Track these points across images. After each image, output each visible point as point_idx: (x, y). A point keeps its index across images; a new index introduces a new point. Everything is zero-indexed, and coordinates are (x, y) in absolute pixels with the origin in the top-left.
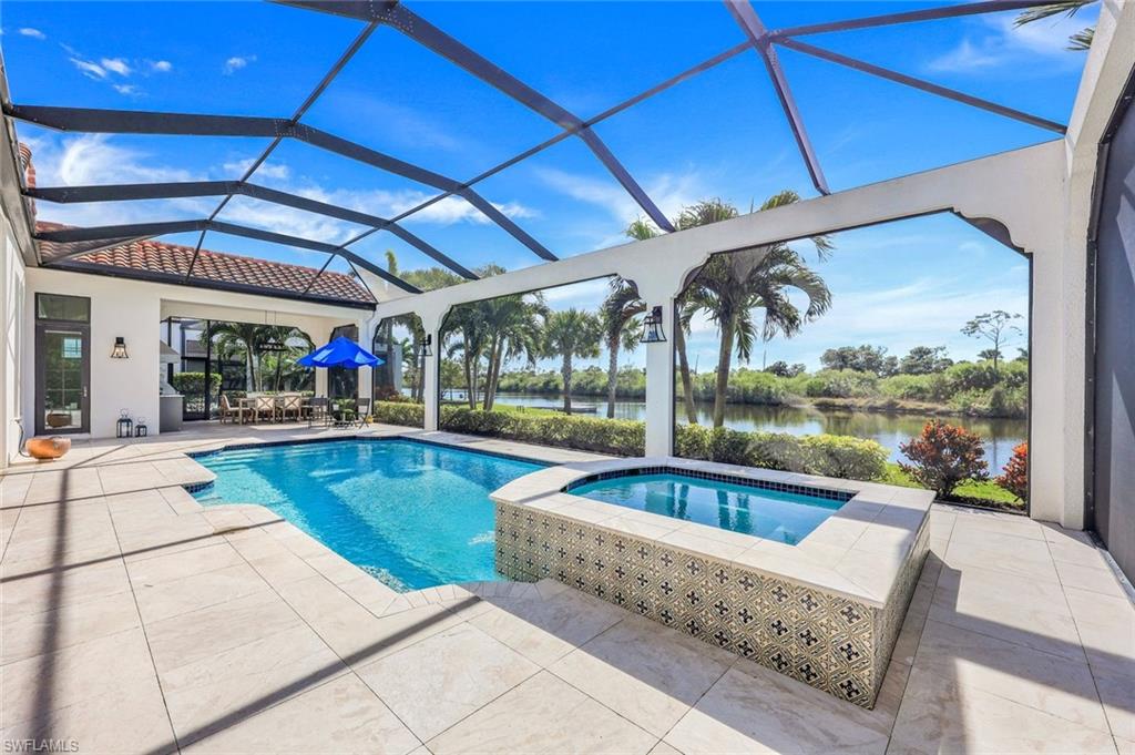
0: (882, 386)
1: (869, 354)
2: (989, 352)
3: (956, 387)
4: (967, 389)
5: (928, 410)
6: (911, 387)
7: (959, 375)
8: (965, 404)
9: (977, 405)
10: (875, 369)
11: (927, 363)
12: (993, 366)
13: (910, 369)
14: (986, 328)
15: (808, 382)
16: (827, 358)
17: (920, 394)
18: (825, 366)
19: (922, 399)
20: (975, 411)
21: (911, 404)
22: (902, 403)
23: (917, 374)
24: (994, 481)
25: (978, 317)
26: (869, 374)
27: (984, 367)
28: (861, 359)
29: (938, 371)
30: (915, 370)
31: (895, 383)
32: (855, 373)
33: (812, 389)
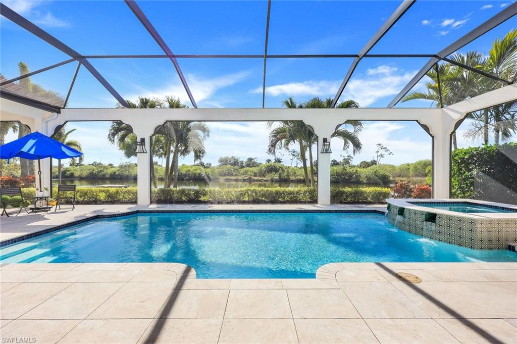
0: (242, 172)
1: (235, 159)
4: (270, 172)
7: (265, 168)
10: (238, 165)
11: (253, 163)
13: (248, 165)
15: (216, 170)
16: (221, 161)
17: (256, 175)
18: (220, 164)
21: (255, 178)
23: (251, 167)
26: (236, 167)
28: (232, 161)
32: (232, 166)
33: (220, 173)
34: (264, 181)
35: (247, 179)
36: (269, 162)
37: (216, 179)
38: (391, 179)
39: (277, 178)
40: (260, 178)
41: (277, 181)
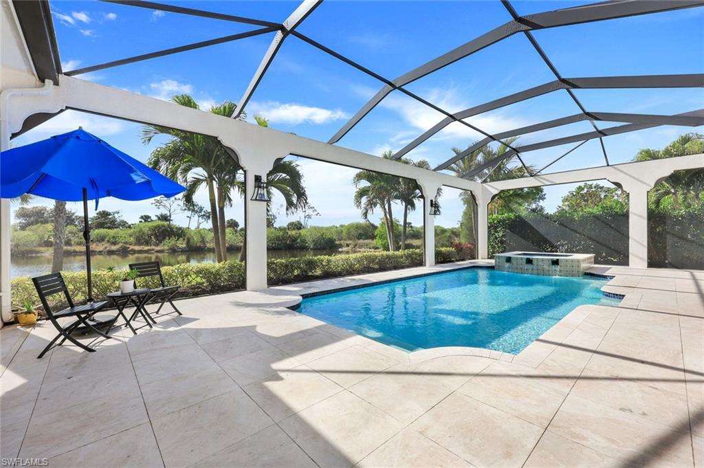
34: (157, 252)
35: (118, 250)
36: (145, 221)
38: (337, 242)
39: (184, 246)
40: (146, 248)
41: (183, 251)
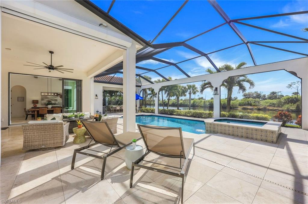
0: (262, 103)
1: (257, 94)
2: (295, 93)
3: (285, 103)
4: (288, 103)
5: (276, 109)
6: (271, 103)
7: (286, 100)
8: (287, 108)
9: (292, 108)
10: (259, 98)
11: (276, 96)
12: (297, 97)
13: (270, 98)
14: (294, 86)
15: (239, 102)
16: (244, 95)
17: (273, 105)
18: (244, 97)
19: (274, 107)
20: (291, 110)
21: (271, 108)
22: (268, 108)
24: (295, 123)
25: (292, 83)
26: (257, 99)
27: (294, 97)
28: (255, 95)
29: (279, 98)
30: (272, 98)
31: (265, 102)
32: (253, 99)
33: (240, 104)
37: (236, 107)
